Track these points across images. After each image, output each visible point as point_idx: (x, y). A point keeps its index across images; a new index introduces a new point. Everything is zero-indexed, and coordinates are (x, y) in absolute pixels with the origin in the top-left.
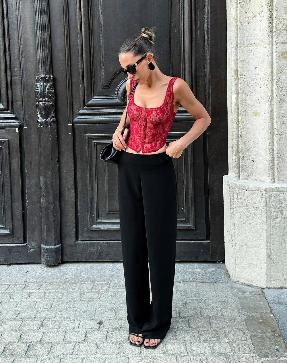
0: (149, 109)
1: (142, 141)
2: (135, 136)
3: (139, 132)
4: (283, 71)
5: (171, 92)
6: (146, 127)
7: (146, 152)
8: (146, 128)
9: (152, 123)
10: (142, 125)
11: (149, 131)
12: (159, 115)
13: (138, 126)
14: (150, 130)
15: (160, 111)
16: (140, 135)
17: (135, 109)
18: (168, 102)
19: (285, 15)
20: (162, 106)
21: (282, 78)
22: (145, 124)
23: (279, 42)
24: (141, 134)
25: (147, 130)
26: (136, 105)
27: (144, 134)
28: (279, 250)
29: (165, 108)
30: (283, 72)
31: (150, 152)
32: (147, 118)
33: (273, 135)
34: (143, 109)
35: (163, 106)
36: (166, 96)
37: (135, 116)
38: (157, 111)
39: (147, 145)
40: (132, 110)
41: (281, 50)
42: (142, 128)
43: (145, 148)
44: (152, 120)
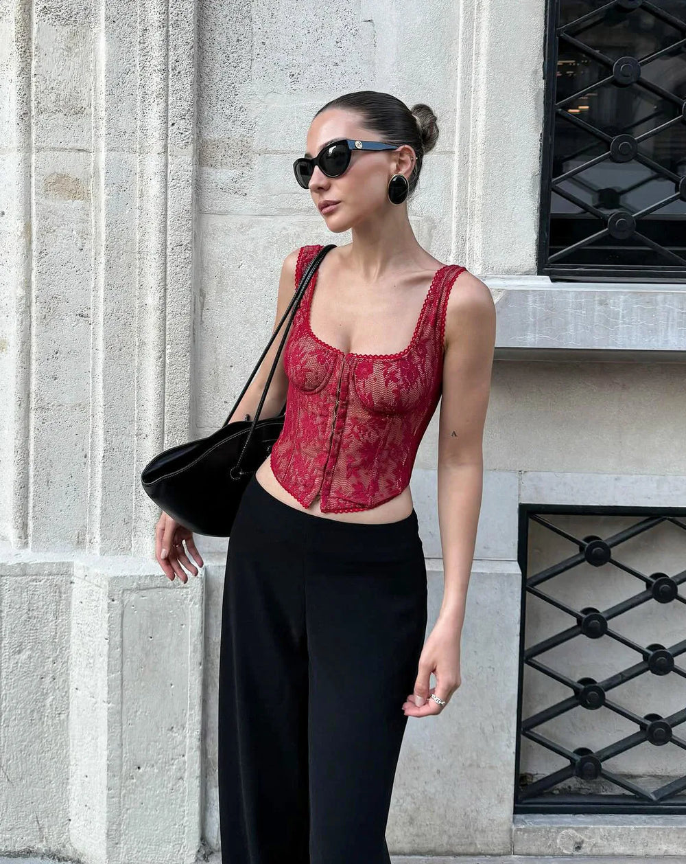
0: (363, 357)
1: (325, 468)
2: (302, 445)
3: (316, 432)
4: (54, 228)
5: (438, 307)
6: (343, 416)
7: (336, 511)
8: (344, 421)
9: (367, 405)
10: (331, 408)
11: (353, 431)
12: (395, 380)
13: (317, 412)
14: (356, 429)
15: (399, 366)
16: (318, 446)
17: (311, 353)
18: (427, 340)
19: (61, 69)
20: (408, 350)
21: (52, 249)
22: (342, 407)
23: (44, 145)
24: (322, 442)
25: (347, 430)
26: (318, 341)
27: (336, 441)
28: (25, 743)
29: (417, 358)
30: (54, 231)
31: (348, 510)
32: (351, 387)
33: (28, 410)
34: (341, 357)
35: (410, 354)
36: (421, 318)
37: (308, 375)
38: (388, 365)
39: (343, 484)
40: (303, 355)
41: (49, 170)
42: (330, 420)
43: (332, 494)
44: (370, 397)
